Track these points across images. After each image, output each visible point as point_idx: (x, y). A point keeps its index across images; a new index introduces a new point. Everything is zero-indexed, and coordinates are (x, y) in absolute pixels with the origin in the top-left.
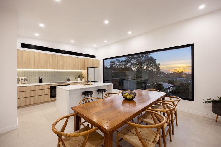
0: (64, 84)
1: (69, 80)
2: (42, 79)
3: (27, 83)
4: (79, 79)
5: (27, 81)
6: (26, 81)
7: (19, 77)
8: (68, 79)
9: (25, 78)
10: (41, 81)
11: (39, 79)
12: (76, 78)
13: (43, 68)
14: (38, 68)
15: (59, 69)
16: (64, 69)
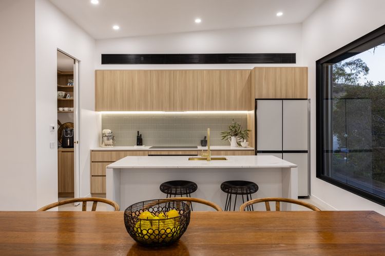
0: (180, 153)
1: (204, 142)
2: (141, 135)
3: (114, 145)
4: (233, 140)
5: (113, 139)
6: (111, 140)
7: (103, 129)
8: (203, 139)
9: (109, 131)
10: (140, 142)
11: (137, 136)
12: (225, 137)
13: (139, 109)
14: (129, 109)
15: (174, 110)
16: (186, 110)
